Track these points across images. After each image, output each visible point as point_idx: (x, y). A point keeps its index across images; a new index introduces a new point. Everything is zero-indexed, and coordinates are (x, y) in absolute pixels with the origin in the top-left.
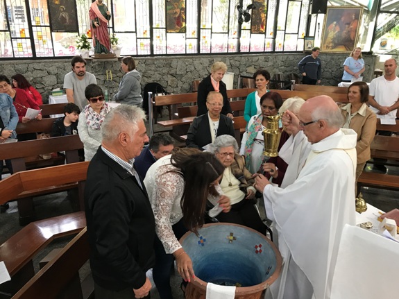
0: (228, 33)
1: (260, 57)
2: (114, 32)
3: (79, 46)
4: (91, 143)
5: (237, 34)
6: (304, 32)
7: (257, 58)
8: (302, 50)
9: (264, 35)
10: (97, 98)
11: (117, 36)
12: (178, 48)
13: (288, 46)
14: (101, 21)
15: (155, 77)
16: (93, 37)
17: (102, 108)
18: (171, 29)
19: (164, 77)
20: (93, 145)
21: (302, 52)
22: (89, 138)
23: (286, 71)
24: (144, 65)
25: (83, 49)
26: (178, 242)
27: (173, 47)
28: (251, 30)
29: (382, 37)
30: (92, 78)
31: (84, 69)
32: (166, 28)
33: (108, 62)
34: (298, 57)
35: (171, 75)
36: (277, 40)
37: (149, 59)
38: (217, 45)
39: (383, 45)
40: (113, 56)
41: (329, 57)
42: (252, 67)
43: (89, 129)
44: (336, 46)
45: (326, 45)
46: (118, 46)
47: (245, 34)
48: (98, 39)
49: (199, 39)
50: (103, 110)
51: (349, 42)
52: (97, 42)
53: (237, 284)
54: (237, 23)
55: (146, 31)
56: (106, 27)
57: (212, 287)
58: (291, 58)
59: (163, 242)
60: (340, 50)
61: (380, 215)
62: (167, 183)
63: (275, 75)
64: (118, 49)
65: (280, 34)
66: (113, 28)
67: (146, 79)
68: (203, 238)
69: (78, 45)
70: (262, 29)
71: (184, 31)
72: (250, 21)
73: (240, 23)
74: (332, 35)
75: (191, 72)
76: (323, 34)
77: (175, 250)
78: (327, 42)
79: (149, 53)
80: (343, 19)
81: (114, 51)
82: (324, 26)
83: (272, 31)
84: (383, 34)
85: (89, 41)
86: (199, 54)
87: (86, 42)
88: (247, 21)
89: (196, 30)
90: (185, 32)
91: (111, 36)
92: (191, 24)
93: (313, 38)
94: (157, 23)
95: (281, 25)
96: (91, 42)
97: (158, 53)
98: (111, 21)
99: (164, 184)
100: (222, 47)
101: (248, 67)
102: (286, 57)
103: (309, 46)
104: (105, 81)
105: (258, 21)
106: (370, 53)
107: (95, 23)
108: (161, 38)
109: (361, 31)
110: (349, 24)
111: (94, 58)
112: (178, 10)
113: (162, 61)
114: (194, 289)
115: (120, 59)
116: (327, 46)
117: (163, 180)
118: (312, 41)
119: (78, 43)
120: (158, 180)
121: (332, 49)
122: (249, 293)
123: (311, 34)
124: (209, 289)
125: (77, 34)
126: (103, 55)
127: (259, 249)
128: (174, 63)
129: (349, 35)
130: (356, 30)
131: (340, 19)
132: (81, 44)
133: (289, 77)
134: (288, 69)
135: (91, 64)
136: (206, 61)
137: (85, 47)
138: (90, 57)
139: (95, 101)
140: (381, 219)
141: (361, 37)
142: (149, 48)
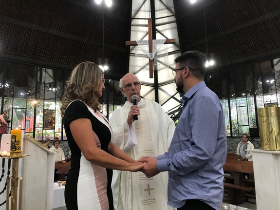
14: (4, 123)
18: (46, 127)
32: (43, 127)
55: (31, 129)
66: (11, 127)
86: (62, 140)
89: (61, 128)
90: (54, 129)
92: (58, 125)
94: (38, 124)
108: (40, 132)
112: (51, 119)
136: (66, 144)
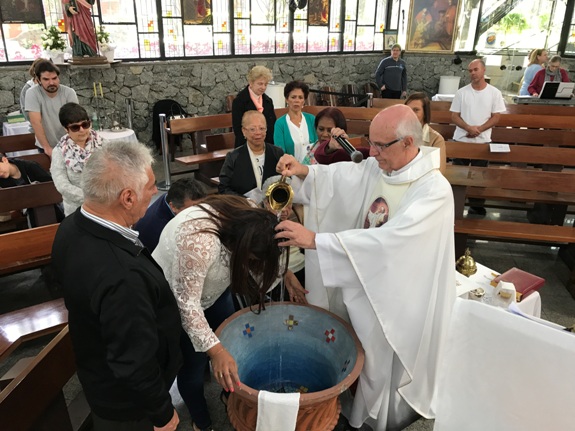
0: (275, 24)
1: (322, 60)
2: (101, 23)
3: (47, 45)
4: (74, 193)
5: (287, 26)
6: (383, 23)
7: (318, 62)
8: (381, 49)
9: (326, 28)
10: (80, 123)
11: (107, 29)
12: (202, 47)
13: (362, 43)
14: (80, 5)
15: (169, 92)
16: (69, 31)
17: (87, 140)
18: (189, 19)
19: (182, 91)
20: (76, 196)
21: (380, 52)
22: (70, 186)
23: (359, 80)
24: (151, 73)
25: (54, 50)
26: (213, 334)
27: (194, 47)
28: (307, 20)
29: (489, 30)
30: (70, 94)
31: (57, 81)
32: (182, 18)
33: (95, 70)
34: (376, 59)
35: (194, 87)
36: (345, 35)
37: (158, 64)
38: (259, 43)
39: (491, 41)
40: (103, 60)
41: (418, 60)
42: (312, 75)
43: (69, 172)
44: (427, 43)
45: (413, 42)
46: (110, 45)
47: (300, 26)
48: (77, 33)
49: (232, 33)
50: (89, 143)
51: (446, 37)
52: (75, 39)
53: (302, 388)
54: (287, 11)
55: (152, 22)
56: (89, 15)
57: (265, 396)
58: (366, 60)
59: (192, 335)
60: (434, 49)
61: (493, 278)
62: (196, 246)
63: (344, 86)
64: (109, 49)
65: (349, 26)
66: (100, 16)
67: (156, 95)
68: (251, 326)
69: (45, 42)
70: (323, 19)
71: (209, 21)
72: (306, 8)
73: (292, 9)
74: (421, 27)
75: (223, 82)
76: (409, 27)
77: (210, 347)
78: (415, 37)
79: (158, 55)
80: (436, 4)
81: (104, 52)
82: (410, 14)
83: (338, 21)
84: (490, 26)
85: (64, 37)
86: (233, 55)
87: (57, 38)
88: (301, 7)
89: (228, 21)
90: (212, 23)
91: (98, 30)
92: (220, 12)
93: (396, 31)
94: (169, 8)
95: (350, 13)
96: (66, 38)
97: (172, 56)
98: (95, 5)
99: (191, 248)
100: (266, 46)
101: (306, 74)
102: (359, 59)
103: (391, 43)
104: (91, 98)
105: (317, 8)
106: (473, 54)
107: (71, 9)
108: (175, 32)
109: (461, 22)
110: (444, 12)
111: (74, 64)
113: (178, 67)
114: (239, 401)
115: (112, 64)
116: (415, 44)
117: (189, 243)
118: (394, 36)
119: (44, 40)
120: (181, 243)
121: (423, 47)
122: (319, 401)
123: (393, 26)
124: (262, 400)
125: (42, 26)
126: (87, 59)
127: (330, 336)
128: (197, 71)
129: (445, 29)
130: (454, 21)
131: (432, 5)
132: (50, 42)
133: (365, 89)
134: (362, 77)
135: (69, 73)
136: (243, 65)
137: (56, 45)
138: (66, 61)
139: (76, 128)
140: (495, 283)
141: (461, 30)
142: (157, 47)
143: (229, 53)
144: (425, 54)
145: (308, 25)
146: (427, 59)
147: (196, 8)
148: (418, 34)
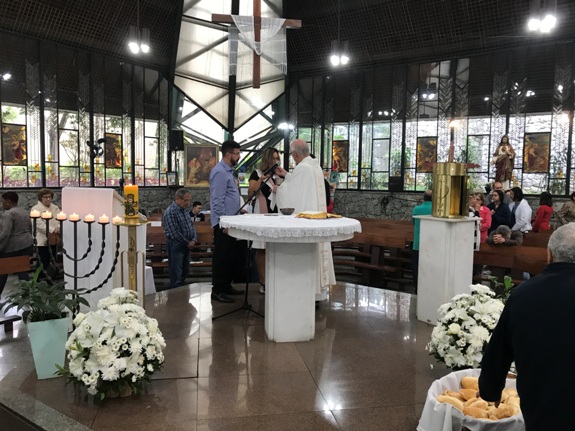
0: (79, 166)
5: (89, 168)
6: (166, 167)
8: (165, 185)
18: (8, 161)
23: (149, 206)
34: (162, 192)
36: (136, 174)
41: (194, 192)
45: (189, 180)
47: (99, 168)
49: (43, 172)
58: (154, 193)
60: (204, 184)
65: (139, 169)
70: (118, 164)
74: (193, 170)
78: (189, 177)
80: (202, 156)
83: (130, 165)
89: (40, 163)
90: (26, 165)
93: (177, 174)
95: (139, 160)
100: (72, 181)
103: (173, 181)
105: (113, 156)
112: (17, 143)
116: (190, 182)
118: (175, 176)
123: (173, 169)
134: (153, 204)
143: (41, 185)
144: (198, 188)
145: (106, 167)
146: (200, 191)
147: (14, 154)
148: (192, 174)
